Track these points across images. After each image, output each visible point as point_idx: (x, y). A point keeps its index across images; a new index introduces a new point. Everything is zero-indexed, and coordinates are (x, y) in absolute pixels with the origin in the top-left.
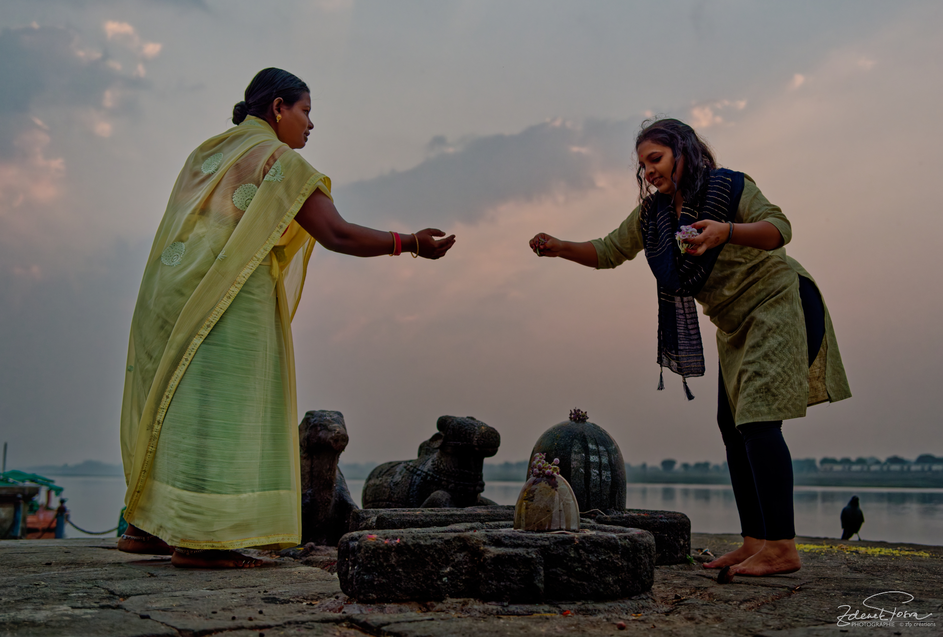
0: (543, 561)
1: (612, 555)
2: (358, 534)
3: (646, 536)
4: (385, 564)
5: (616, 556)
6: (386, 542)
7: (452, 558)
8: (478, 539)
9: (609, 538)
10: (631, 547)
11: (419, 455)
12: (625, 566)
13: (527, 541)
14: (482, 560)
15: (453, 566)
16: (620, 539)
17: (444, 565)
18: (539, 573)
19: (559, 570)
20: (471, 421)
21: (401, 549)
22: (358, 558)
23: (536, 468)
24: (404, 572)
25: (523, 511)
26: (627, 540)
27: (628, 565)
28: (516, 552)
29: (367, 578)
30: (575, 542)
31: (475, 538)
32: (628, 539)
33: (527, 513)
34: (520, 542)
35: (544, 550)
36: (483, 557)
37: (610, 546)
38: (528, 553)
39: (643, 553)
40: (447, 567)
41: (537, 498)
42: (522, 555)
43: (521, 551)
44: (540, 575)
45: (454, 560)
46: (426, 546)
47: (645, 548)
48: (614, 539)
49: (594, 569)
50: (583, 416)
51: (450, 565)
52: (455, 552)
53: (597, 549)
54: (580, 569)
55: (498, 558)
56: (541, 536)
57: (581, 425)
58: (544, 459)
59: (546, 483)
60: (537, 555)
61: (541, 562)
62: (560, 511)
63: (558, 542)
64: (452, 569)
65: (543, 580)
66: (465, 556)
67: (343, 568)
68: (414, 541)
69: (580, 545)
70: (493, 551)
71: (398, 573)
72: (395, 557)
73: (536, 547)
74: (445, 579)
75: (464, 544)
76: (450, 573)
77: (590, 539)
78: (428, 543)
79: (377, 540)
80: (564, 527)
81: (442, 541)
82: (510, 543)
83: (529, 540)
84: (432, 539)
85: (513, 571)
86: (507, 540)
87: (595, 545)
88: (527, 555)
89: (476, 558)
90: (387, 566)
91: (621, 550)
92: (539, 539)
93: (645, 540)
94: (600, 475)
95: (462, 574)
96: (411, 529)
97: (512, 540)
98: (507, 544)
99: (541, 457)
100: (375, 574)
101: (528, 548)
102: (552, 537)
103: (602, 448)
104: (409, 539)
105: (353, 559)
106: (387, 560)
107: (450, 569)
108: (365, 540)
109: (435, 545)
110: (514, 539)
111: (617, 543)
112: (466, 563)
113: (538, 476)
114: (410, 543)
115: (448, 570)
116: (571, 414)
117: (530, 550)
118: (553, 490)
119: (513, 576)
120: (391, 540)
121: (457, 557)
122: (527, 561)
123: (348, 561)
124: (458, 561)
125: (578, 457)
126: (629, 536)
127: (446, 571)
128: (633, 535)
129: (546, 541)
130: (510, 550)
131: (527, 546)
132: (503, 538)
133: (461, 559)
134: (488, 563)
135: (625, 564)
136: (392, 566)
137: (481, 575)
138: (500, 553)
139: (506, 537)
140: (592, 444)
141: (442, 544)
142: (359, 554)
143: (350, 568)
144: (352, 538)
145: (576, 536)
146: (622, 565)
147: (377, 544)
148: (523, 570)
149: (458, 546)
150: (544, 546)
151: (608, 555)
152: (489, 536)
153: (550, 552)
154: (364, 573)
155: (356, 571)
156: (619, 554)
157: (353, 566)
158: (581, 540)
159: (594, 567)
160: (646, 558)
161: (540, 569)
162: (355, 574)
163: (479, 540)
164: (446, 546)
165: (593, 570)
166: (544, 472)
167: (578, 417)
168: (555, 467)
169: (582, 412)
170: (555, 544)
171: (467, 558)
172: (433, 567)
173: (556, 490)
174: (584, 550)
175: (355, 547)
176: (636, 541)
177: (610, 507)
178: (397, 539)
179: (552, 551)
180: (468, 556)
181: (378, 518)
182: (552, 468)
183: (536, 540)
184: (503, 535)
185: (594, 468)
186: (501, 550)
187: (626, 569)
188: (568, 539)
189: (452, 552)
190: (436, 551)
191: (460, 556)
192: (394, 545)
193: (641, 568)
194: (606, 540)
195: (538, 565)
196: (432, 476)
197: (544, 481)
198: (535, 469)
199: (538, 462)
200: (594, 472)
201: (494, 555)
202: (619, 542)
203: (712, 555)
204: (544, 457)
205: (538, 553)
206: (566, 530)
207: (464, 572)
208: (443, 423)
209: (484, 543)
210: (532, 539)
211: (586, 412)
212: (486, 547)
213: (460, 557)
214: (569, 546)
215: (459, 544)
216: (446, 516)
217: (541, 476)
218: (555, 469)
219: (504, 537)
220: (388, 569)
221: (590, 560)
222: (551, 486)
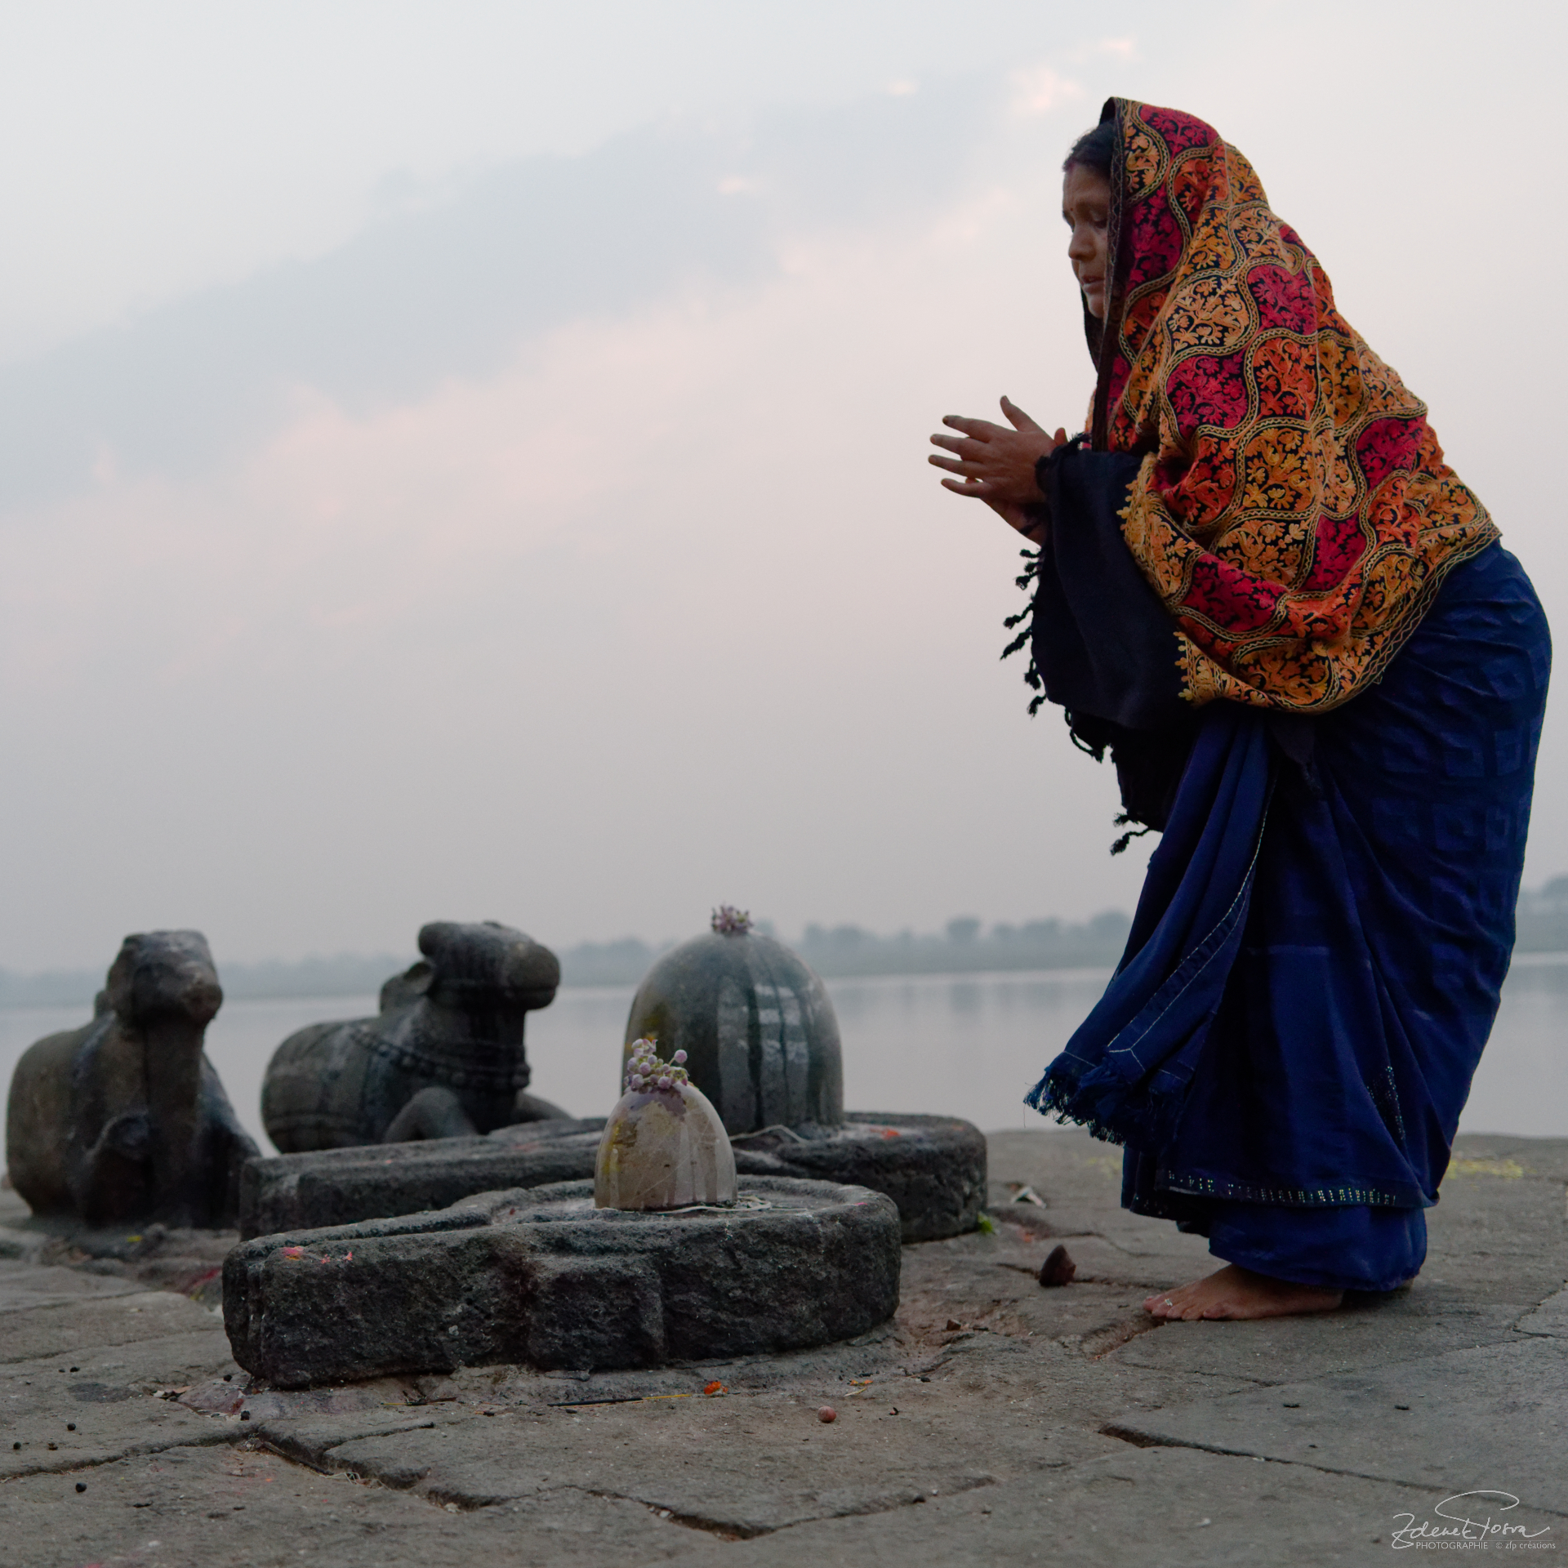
0: (658, 1281)
1: (805, 1257)
2: (264, 1243)
3: (879, 1208)
4: (325, 1307)
5: (814, 1258)
6: (325, 1260)
7: (465, 1285)
8: (518, 1240)
9: (798, 1222)
10: (845, 1237)
11: (383, 1007)
12: (834, 1277)
13: (623, 1240)
14: (529, 1286)
15: (469, 1302)
16: (821, 1222)
17: (450, 1300)
18: (651, 1306)
19: (694, 1297)
20: (494, 932)
21: (355, 1276)
22: (267, 1298)
23: (636, 1072)
24: (367, 1321)
25: (613, 1167)
26: (838, 1223)
27: (840, 1277)
28: (601, 1265)
29: (289, 1339)
30: (725, 1236)
31: (513, 1238)
32: (840, 1221)
33: (621, 1173)
34: (607, 1243)
35: (662, 1259)
36: (531, 1279)
37: (801, 1238)
38: (626, 1266)
39: (872, 1246)
40: (457, 1305)
41: (642, 1139)
42: (614, 1271)
43: (610, 1262)
44: (655, 1310)
45: (470, 1289)
46: (409, 1262)
47: (877, 1236)
48: (809, 1222)
49: (768, 1289)
50: (742, 921)
51: (462, 1299)
52: (472, 1272)
53: (773, 1247)
54: (738, 1292)
55: (564, 1283)
56: (652, 1228)
57: (737, 941)
58: (654, 1054)
59: (660, 1105)
60: (644, 1269)
61: (655, 1283)
62: (692, 1163)
63: (689, 1238)
64: (466, 1306)
65: (661, 1321)
66: (492, 1278)
67: (237, 1317)
68: (383, 1254)
69: (737, 1241)
70: (554, 1265)
71: (353, 1324)
72: (345, 1292)
73: (643, 1252)
74: (453, 1329)
75: (491, 1255)
76: (463, 1317)
77: (758, 1227)
78: (414, 1256)
79: (305, 1257)
80: (703, 1198)
81: (442, 1250)
82: (588, 1246)
83: (627, 1238)
84: (421, 1246)
85: (596, 1307)
86: (580, 1239)
87: (771, 1238)
88: (625, 1272)
89: (516, 1282)
90: (330, 1311)
91: (823, 1246)
92: (649, 1235)
93: (875, 1217)
94: (783, 1051)
95: (489, 1316)
96: (375, 1220)
97: (592, 1238)
98: (581, 1247)
99: (647, 1048)
100: (306, 1330)
101: (626, 1254)
102: (677, 1228)
103: (785, 992)
104: (372, 1251)
105: (256, 1297)
106: (329, 1297)
107: (463, 1309)
108: (279, 1261)
109: (428, 1260)
110: (596, 1235)
111: (815, 1230)
112: (496, 1293)
113: (642, 1089)
114: (374, 1261)
115: (459, 1309)
116: (714, 918)
117: (629, 1260)
118: (676, 1121)
119: (596, 1315)
120: (333, 1257)
121: (476, 1282)
122: (625, 1283)
123: (245, 1302)
124: (480, 1291)
125: (733, 1015)
126: (841, 1214)
127: (454, 1313)
128: (851, 1210)
129: (663, 1237)
130: (589, 1263)
131: (624, 1250)
132: (572, 1236)
133: (485, 1284)
134: (542, 1292)
135: (835, 1273)
136: (340, 1310)
137: (529, 1318)
138: (567, 1269)
139: (579, 1233)
140: (764, 984)
141: (443, 1257)
142: (269, 1289)
143: (252, 1317)
144: (251, 1253)
145: (728, 1224)
146: (828, 1278)
147: (306, 1266)
148: (616, 1302)
149: (478, 1258)
150: (660, 1249)
151: (797, 1259)
152: (543, 1232)
153: (672, 1260)
154: (283, 1328)
155: (265, 1324)
156: (820, 1254)
157: (259, 1312)
158: (738, 1230)
159: (767, 1286)
160: (881, 1256)
161: (653, 1297)
162: (262, 1330)
163: (521, 1242)
164: (453, 1260)
165: (766, 1292)
166: (655, 1082)
167: (731, 925)
168: (679, 1069)
169: (738, 913)
170: (682, 1242)
171: (497, 1283)
172: (426, 1307)
173: (682, 1119)
174: (745, 1252)
175: (258, 1273)
176: (856, 1224)
177: (808, 1119)
178: (346, 1254)
179: (677, 1259)
180: (499, 1278)
181: (302, 1180)
182: (673, 1073)
183: (643, 1238)
184: (573, 1228)
185: (770, 1037)
186: (569, 1264)
187: (836, 1283)
188: (709, 1230)
189: (465, 1272)
190: (431, 1272)
191: (483, 1278)
192: (342, 1266)
193: (868, 1279)
194: (792, 1226)
195: (649, 1289)
196: (413, 1056)
197: (656, 1101)
198: (635, 1076)
199: (641, 1060)
200: (770, 1046)
201: (553, 1274)
202: (821, 1230)
203: (1039, 1202)
204: (654, 1047)
205: (648, 1265)
206: (708, 1204)
207: (492, 1311)
208: (431, 940)
209: (533, 1249)
210: (634, 1235)
211: (747, 913)
212: (537, 1257)
213: (484, 1280)
214: (714, 1245)
215: (479, 1253)
216: (450, 1165)
217: (650, 1089)
218: (678, 1074)
219: (574, 1233)
220: (331, 1318)
221: (758, 1272)
222: (671, 1112)
